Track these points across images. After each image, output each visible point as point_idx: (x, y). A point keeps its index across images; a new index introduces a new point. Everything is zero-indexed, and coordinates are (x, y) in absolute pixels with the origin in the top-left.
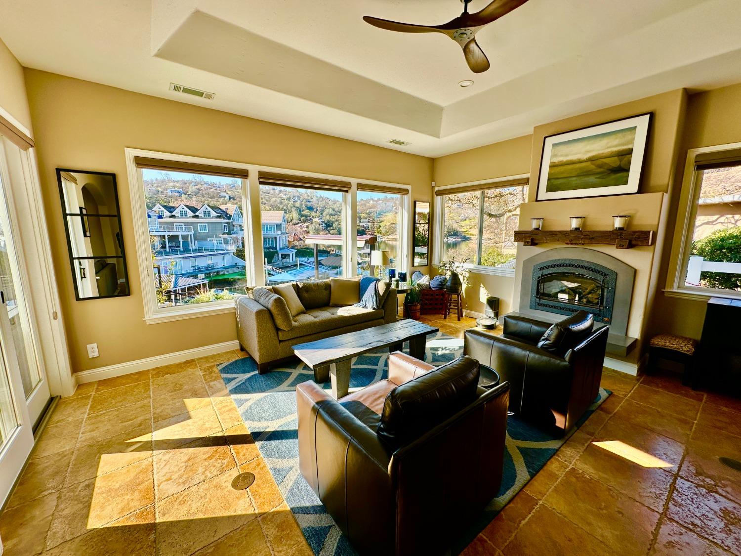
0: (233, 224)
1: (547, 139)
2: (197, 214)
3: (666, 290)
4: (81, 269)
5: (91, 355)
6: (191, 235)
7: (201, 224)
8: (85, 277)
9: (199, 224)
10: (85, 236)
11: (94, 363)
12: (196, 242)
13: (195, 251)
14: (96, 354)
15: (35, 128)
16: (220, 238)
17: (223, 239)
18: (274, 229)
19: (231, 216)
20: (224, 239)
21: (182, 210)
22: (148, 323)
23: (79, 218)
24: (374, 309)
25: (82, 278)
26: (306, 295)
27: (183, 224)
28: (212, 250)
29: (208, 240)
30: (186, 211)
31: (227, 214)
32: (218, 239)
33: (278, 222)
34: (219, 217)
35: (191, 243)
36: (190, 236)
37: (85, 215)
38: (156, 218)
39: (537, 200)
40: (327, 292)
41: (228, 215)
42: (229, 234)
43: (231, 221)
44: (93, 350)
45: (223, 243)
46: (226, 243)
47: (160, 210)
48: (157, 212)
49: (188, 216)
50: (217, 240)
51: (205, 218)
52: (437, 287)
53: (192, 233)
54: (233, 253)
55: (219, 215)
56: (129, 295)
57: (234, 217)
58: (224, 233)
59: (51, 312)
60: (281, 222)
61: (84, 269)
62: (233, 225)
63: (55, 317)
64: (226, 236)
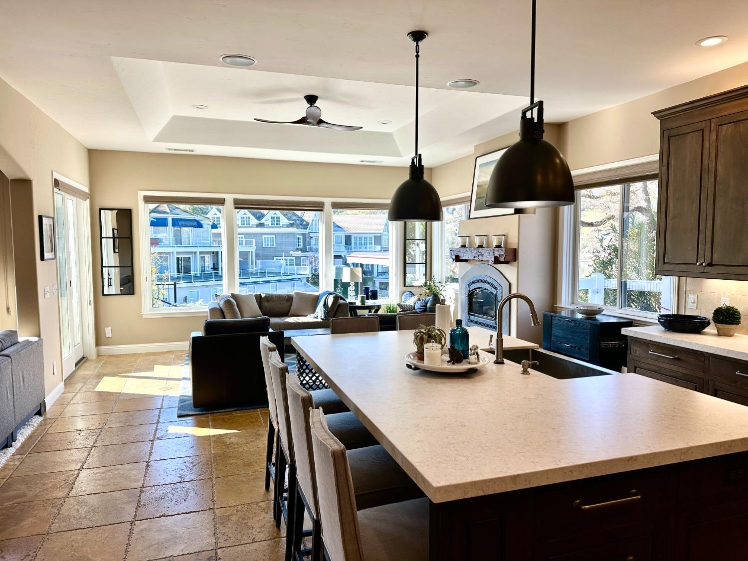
0: (311, 235)
1: (478, 159)
2: (262, 221)
3: (557, 306)
4: (109, 278)
5: (107, 335)
6: (252, 252)
7: (267, 236)
8: (111, 285)
9: (264, 236)
10: (114, 252)
11: (109, 342)
12: (259, 261)
13: (254, 274)
14: (110, 335)
15: (92, 184)
16: (291, 256)
17: (294, 258)
18: (370, 244)
19: (308, 223)
20: (297, 257)
21: (243, 216)
22: (144, 317)
23: (112, 239)
24: (322, 319)
25: (109, 286)
26: (266, 304)
27: (243, 236)
28: (278, 274)
29: (275, 259)
30: (249, 218)
31: (303, 221)
32: (288, 258)
33: (378, 232)
34: (292, 225)
35: (252, 264)
36: (250, 252)
37: (116, 238)
38: (209, 227)
39: (469, 218)
40: (289, 303)
41: (305, 223)
42: (304, 250)
43: (307, 231)
44: (108, 332)
45: (294, 263)
46: (298, 264)
47: (216, 216)
48: (211, 219)
49: (251, 224)
50: (286, 260)
51: (272, 227)
52: (421, 309)
53: (253, 249)
54: (308, 280)
55: (292, 222)
56: (133, 294)
57: (312, 225)
58: (297, 250)
59: (89, 300)
60: (381, 231)
61: (111, 278)
62: (311, 237)
63: (90, 304)
64: (299, 253)
